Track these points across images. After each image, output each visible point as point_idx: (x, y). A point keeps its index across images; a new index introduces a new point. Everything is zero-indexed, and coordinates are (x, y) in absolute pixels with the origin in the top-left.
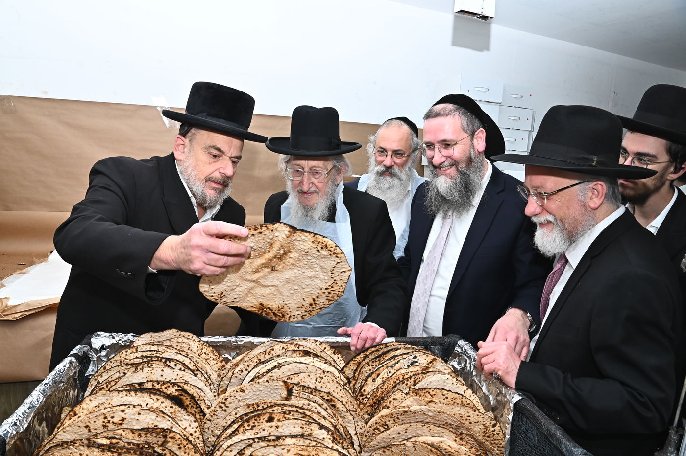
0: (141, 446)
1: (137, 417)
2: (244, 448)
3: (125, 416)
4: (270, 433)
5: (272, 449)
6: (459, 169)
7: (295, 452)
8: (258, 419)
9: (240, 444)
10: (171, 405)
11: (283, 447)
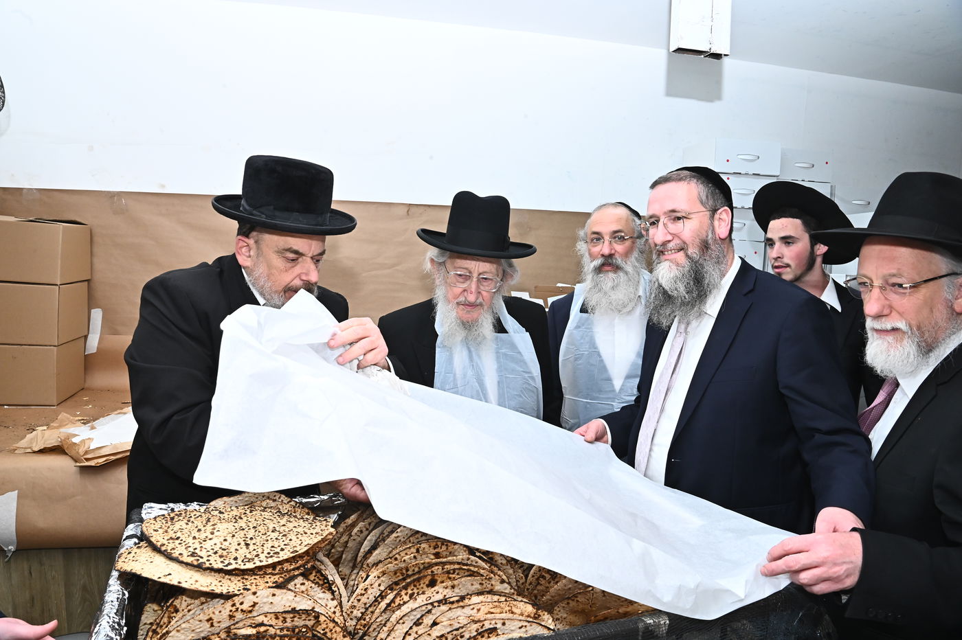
0: (297, 630)
1: (271, 599)
2: (422, 616)
3: (256, 600)
4: (445, 596)
5: (459, 612)
6: (689, 253)
7: (486, 611)
8: (418, 585)
9: (414, 613)
10: (302, 582)
11: (472, 607)
